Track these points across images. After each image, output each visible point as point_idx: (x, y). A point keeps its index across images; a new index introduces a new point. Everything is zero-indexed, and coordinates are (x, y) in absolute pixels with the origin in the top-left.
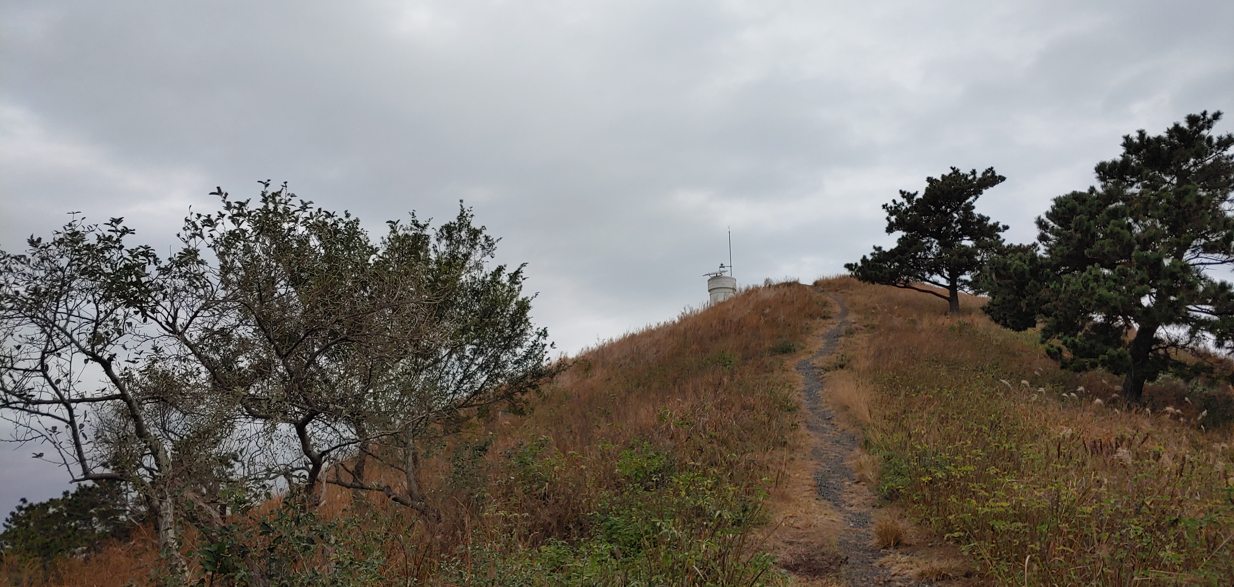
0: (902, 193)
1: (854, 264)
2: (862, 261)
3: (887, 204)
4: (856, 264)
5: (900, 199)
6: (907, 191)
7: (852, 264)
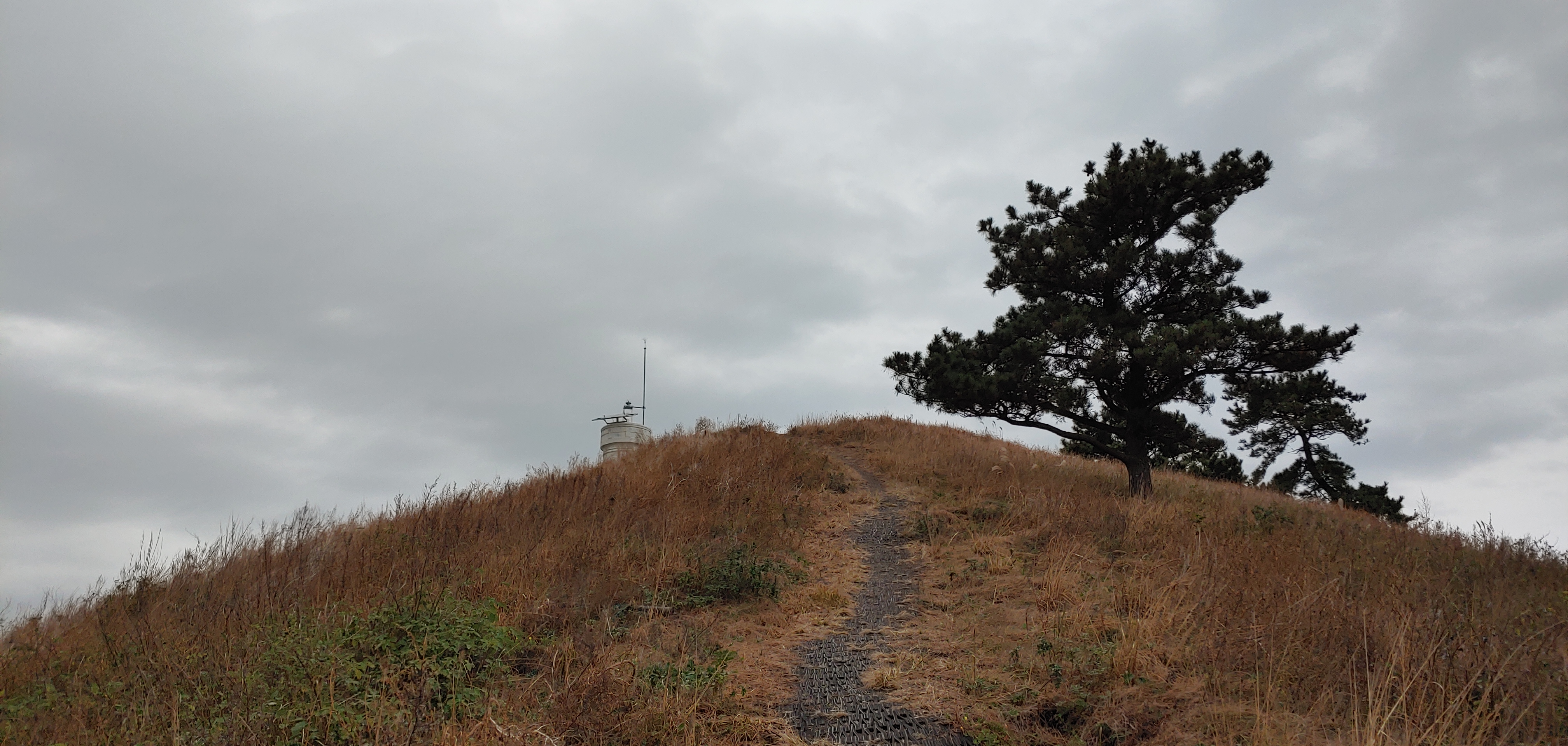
0: (1033, 188)
1: (912, 354)
2: (930, 348)
3: (990, 221)
4: (918, 355)
5: (1025, 208)
6: (1046, 184)
7: (906, 357)
